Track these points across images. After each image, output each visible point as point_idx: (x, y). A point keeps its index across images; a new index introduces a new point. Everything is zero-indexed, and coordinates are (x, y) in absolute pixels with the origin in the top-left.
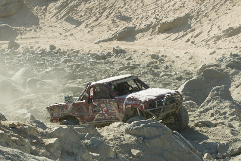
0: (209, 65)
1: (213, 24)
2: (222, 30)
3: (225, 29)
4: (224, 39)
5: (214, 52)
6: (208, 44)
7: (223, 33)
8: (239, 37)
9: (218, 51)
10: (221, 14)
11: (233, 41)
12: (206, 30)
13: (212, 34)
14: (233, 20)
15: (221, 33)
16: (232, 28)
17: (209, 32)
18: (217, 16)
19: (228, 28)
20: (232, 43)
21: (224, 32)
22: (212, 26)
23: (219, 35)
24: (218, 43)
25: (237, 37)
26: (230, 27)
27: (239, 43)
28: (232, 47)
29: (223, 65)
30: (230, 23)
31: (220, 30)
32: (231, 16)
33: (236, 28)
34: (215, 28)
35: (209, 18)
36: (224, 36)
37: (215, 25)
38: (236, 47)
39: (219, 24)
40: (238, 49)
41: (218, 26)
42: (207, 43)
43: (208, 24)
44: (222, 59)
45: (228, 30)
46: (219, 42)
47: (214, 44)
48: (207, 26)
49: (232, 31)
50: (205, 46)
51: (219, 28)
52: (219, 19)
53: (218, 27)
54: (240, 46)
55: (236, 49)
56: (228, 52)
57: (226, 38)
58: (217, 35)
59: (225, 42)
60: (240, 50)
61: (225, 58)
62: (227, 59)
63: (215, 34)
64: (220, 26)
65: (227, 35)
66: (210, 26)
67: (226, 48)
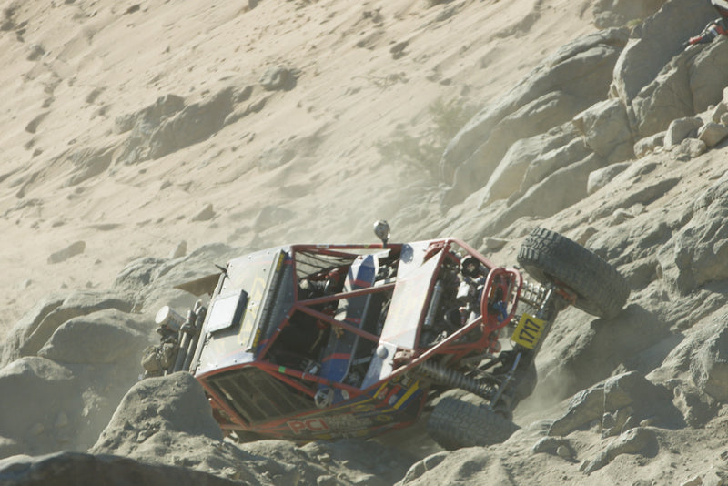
0: (76, 303)
1: (55, 75)
2: (117, 113)
3: (135, 108)
4: (133, 170)
5: (77, 249)
6: (31, 203)
7: (124, 130)
8: (220, 153)
9: (97, 242)
10: (104, 14)
11: (186, 179)
12: (14, 113)
13: (55, 140)
14: (180, 53)
15: (110, 132)
16: (174, 102)
17: (31, 128)
18: (78, 29)
19: (150, 98)
20: (180, 193)
21: (128, 124)
22: (50, 89)
23: (99, 144)
24: (97, 195)
25: (207, 156)
26: (164, 93)
27: (223, 191)
28: (181, 217)
29: (154, 300)
30: (161, 68)
31: (102, 112)
32: (170, 25)
33: (200, 101)
34: (70, 99)
35: (32, 40)
36: (130, 149)
37: (71, 84)
38: (208, 214)
39: (92, 75)
40: (215, 226)
41: (87, 91)
42: (28, 197)
43: (29, 77)
44: (143, 271)
45: (151, 114)
46: (103, 186)
47: (70, 198)
48: (22, 89)
49: (179, 121)
50: (16, 216)
51: (97, 101)
52: (95, 45)
53: (91, 98)
54: (229, 206)
55: (209, 223)
56: (161, 242)
57: (142, 160)
58: (85, 147)
59: (137, 189)
60: (232, 231)
61: (161, 268)
62: (171, 272)
63: (75, 141)
64: (104, 89)
65: (146, 144)
66: (41, 89)
67: (147, 222)
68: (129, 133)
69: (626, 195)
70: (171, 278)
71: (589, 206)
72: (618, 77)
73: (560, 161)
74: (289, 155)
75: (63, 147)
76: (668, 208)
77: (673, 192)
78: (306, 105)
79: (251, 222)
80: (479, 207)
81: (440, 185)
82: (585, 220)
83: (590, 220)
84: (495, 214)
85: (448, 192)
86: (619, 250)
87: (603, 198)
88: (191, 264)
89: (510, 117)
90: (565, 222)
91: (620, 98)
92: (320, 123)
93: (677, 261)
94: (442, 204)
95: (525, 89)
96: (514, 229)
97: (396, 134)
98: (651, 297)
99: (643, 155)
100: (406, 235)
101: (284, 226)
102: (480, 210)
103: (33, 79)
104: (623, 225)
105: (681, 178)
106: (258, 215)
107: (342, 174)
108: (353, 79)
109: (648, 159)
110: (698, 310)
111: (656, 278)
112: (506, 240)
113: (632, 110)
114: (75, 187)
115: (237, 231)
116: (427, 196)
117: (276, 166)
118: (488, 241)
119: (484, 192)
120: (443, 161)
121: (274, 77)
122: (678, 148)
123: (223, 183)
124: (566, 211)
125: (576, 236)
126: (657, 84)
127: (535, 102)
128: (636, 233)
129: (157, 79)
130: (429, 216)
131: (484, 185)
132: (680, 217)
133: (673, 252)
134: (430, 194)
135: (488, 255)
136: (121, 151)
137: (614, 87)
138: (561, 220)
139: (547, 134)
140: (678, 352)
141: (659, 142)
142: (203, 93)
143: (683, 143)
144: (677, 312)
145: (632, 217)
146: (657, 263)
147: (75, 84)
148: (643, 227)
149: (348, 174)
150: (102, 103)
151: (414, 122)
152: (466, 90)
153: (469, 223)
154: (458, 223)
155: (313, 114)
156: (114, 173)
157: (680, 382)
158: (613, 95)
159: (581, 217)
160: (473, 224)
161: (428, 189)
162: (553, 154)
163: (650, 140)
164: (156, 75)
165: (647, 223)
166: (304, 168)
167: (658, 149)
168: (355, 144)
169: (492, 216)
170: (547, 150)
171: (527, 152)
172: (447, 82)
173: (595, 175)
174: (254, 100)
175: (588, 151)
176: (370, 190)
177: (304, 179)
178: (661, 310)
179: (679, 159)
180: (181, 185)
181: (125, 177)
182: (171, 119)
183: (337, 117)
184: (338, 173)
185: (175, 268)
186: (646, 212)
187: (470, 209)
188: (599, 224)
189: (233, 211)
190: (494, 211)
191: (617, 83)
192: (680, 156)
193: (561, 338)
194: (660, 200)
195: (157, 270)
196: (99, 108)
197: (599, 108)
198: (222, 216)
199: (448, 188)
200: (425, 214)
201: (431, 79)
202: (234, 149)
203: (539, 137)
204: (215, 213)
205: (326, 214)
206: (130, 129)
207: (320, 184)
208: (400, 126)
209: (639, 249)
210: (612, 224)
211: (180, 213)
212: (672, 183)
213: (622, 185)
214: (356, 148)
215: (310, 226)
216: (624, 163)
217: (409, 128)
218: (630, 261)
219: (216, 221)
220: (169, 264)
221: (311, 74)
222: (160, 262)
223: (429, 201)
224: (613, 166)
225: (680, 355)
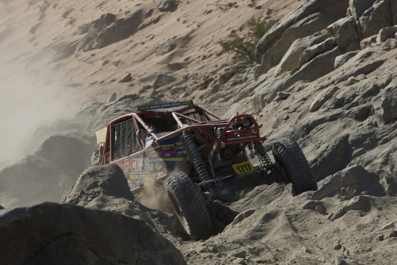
1: (46, 2)
2: (80, 23)
3: (89, 20)
4: (88, 54)
7: (83, 32)
8: (136, 45)
11: (116, 59)
12: (23, 23)
15: (75, 34)
16: (110, 18)
17: (33, 31)
19: (98, 15)
20: (113, 67)
21: (85, 29)
22: (43, 9)
23: (71, 40)
25: (128, 47)
26: (105, 12)
27: (137, 66)
28: (113, 81)
31: (71, 23)
33: (124, 16)
34: (54, 15)
36: (86, 43)
37: (54, 7)
38: (128, 79)
39: (66, 2)
40: (132, 85)
41: (63, 11)
43: (31, 3)
44: (92, 109)
45: (98, 23)
46: (71, 63)
47: (53, 69)
48: (27, 10)
49: (113, 28)
51: (69, 16)
53: (65, 15)
54: (139, 75)
55: (128, 83)
56: (103, 93)
57: (93, 49)
58: (61, 41)
59: (90, 64)
60: (141, 88)
61: (102, 107)
62: (107, 110)
63: (56, 38)
64: (72, 10)
65: (95, 40)
66: (38, 10)
67: (95, 83)
68: (86, 34)
69: (356, 69)
70: (107, 112)
71: (335, 75)
72: (352, 5)
73: (320, 50)
74: (173, 47)
75: (50, 41)
76: (378, 76)
77: (381, 67)
78: (182, 20)
79: (152, 83)
80: (275, 75)
81: (255, 63)
82: (333, 83)
83: (336, 83)
84: (284, 79)
85: (259, 67)
86: (351, 99)
87: (343, 71)
88: (118, 105)
89: (293, 26)
90: (322, 84)
91: (353, 16)
92: (189, 30)
93: (382, 105)
94: (255, 74)
95: (301, 11)
96: (294, 87)
97: (231, 36)
98: (368, 125)
99: (365, 47)
100: (236, 91)
101: (170, 85)
102: (276, 77)
103: (34, 4)
104: (353, 86)
105: (385, 60)
106: (156, 79)
107: (202, 57)
108: (208, 5)
109: (368, 49)
110: (393, 132)
111: (371, 115)
112: (290, 93)
113: (359, 23)
114: (56, 63)
115: (144, 88)
116: (247, 69)
117: (165, 53)
118: (280, 94)
119: (278, 68)
120: (256, 50)
121: (165, 4)
122: (384, 44)
123: (136, 62)
124: (322, 77)
125: (327, 91)
126: (373, 8)
127: (306, 18)
128: (360, 90)
129: (101, 5)
130: (248, 80)
131: (278, 64)
132: (384, 81)
133: (380, 100)
134: (249, 68)
135: (280, 101)
136: (81, 44)
137: (350, 10)
138: (320, 82)
139: (313, 36)
140: (383, 155)
141: (374, 40)
142: (126, 13)
143: (387, 41)
144: (382, 133)
145: (358, 81)
146: (372, 106)
147: (57, 7)
148: (365, 86)
149: (205, 58)
150: (71, 18)
151: (241, 29)
152: (269, 12)
153: (270, 84)
154: (264, 84)
155: (186, 24)
156: (77, 56)
157: (383, 171)
158: (349, 15)
159: (331, 81)
160: (272, 84)
161: (248, 66)
162: (316, 46)
163: (369, 39)
164: (101, 3)
165: (366, 84)
166: (181, 54)
167: (373, 44)
168: (208, 41)
169: (282, 80)
170: (312, 45)
171: (301, 46)
172: (259, 8)
173: (338, 58)
174: (154, 16)
175: (335, 45)
176: (216, 66)
177: (181, 60)
178: (373, 132)
179: (384, 50)
180: (114, 63)
181: (83, 58)
182: (109, 27)
183: (199, 26)
184: (199, 57)
185: (109, 108)
186: (366, 78)
187: (270, 77)
188: (340, 85)
189: (142, 77)
190: (283, 77)
191: (351, 8)
192: (385, 48)
193: (319, 147)
194: (374, 72)
195: (99, 109)
196: (69, 20)
197: (341, 22)
198: (136, 80)
199: (258, 65)
200: (246, 79)
201: (250, 6)
202: (143, 43)
203: (309, 37)
204: (132, 78)
205: (192, 79)
206: (86, 32)
207: (189, 63)
208: (233, 32)
209: (362, 99)
210: (348, 85)
211: (113, 78)
212: (381, 63)
213: (353, 63)
214: (209, 44)
215: (183, 85)
216: (354, 52)
217: (238, 33)
218: (357, 105)
219: (133, 82)
220: (106, 105)
221: (185, 3)
222: (101, 104)
223: (248, 72)
224: (348, 53)
225: (383, 156)
